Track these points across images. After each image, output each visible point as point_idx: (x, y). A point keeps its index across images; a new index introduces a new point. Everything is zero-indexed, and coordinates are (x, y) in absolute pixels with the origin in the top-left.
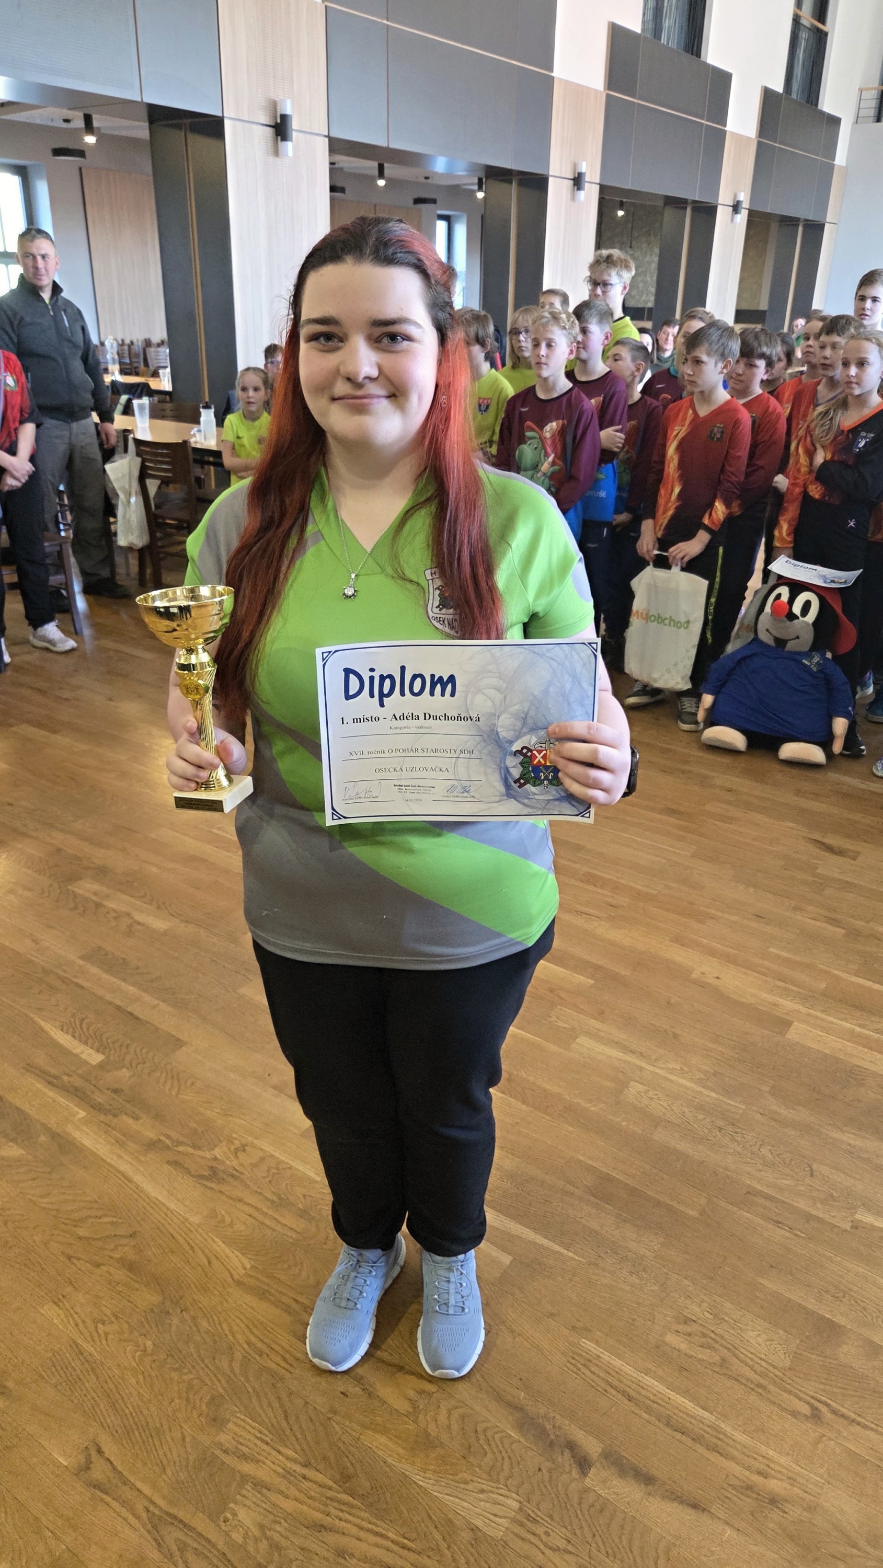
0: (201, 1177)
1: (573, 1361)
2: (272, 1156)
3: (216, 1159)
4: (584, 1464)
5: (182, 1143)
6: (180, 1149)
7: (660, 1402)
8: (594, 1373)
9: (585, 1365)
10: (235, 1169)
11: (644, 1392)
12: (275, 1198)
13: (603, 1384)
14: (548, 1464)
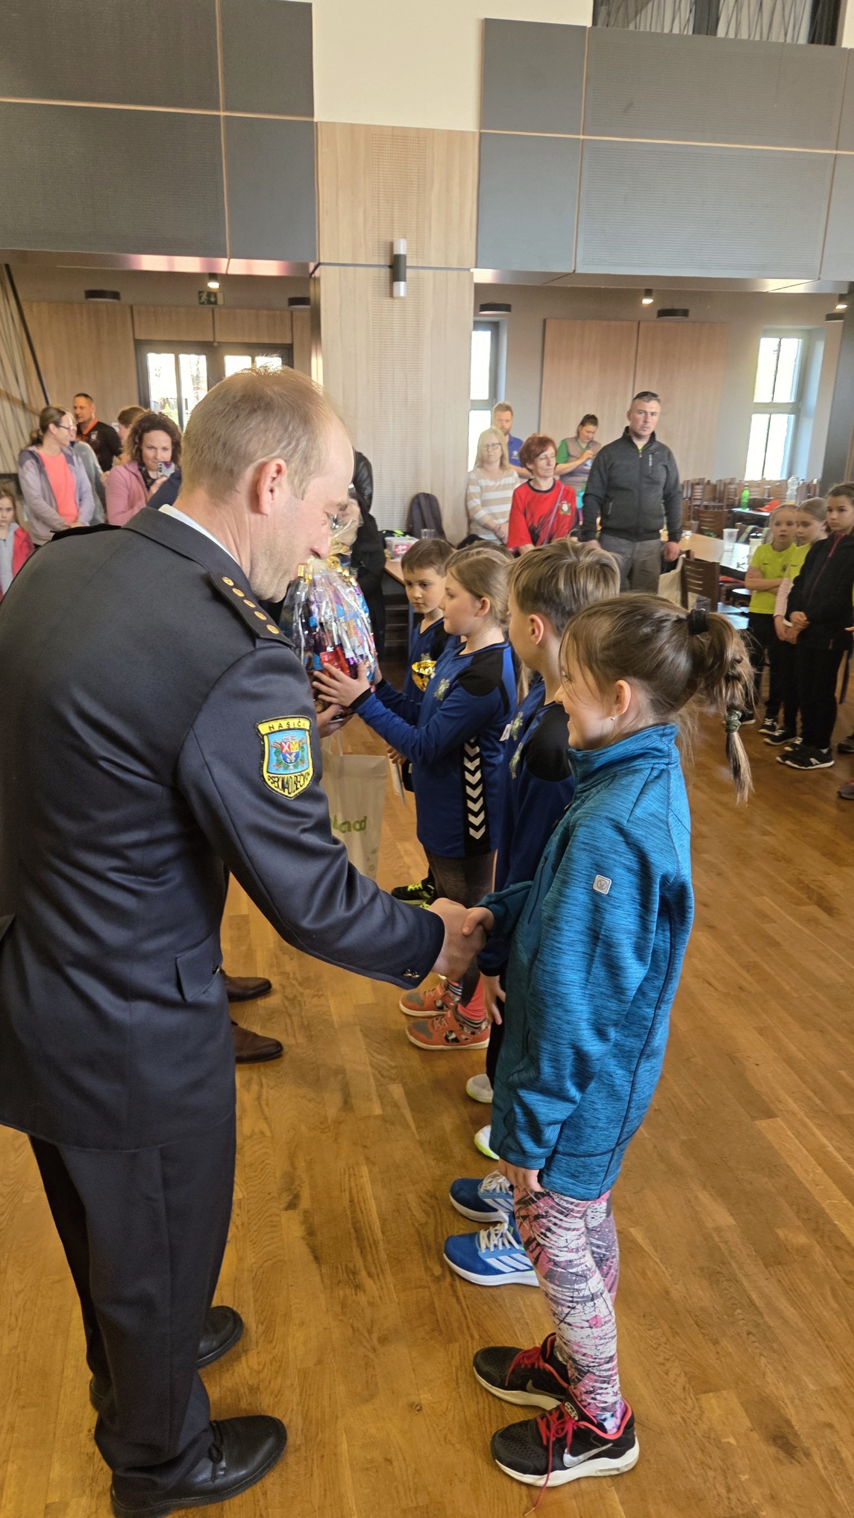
0: (286, 998)
1: (347, 1170)
2: (329, 1007)
3: (302, 994)
4: (292, 1206)
5: (296, 979)
6: (294, 982)
7: (365, 1214)
8: (349, 1180)
9: (350, 1175)
10: (305, 1002)
11: (362, 1204)
12: (306, 1023)
13: (347, 1187)
14: (276, 1195)
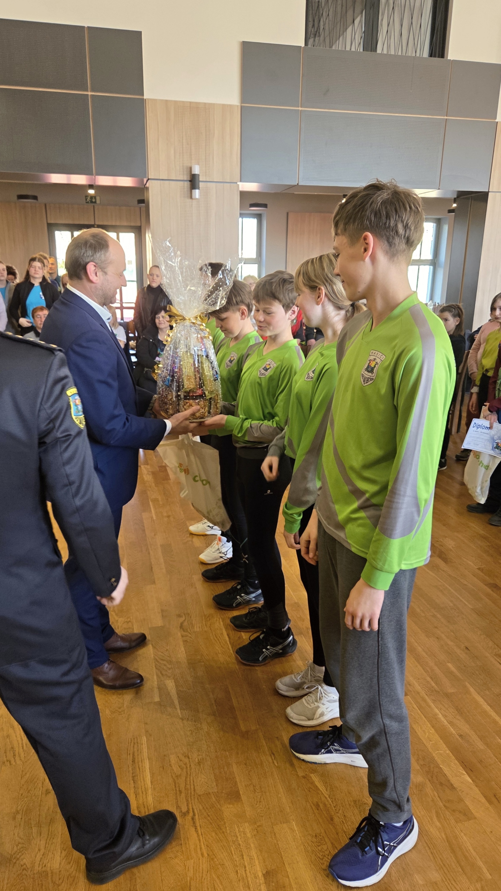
1: (133, 740)
7: (141, 770)
8: (134, 747)
9: (134, 743)
11: (140, 763)
13: (131, 752)
